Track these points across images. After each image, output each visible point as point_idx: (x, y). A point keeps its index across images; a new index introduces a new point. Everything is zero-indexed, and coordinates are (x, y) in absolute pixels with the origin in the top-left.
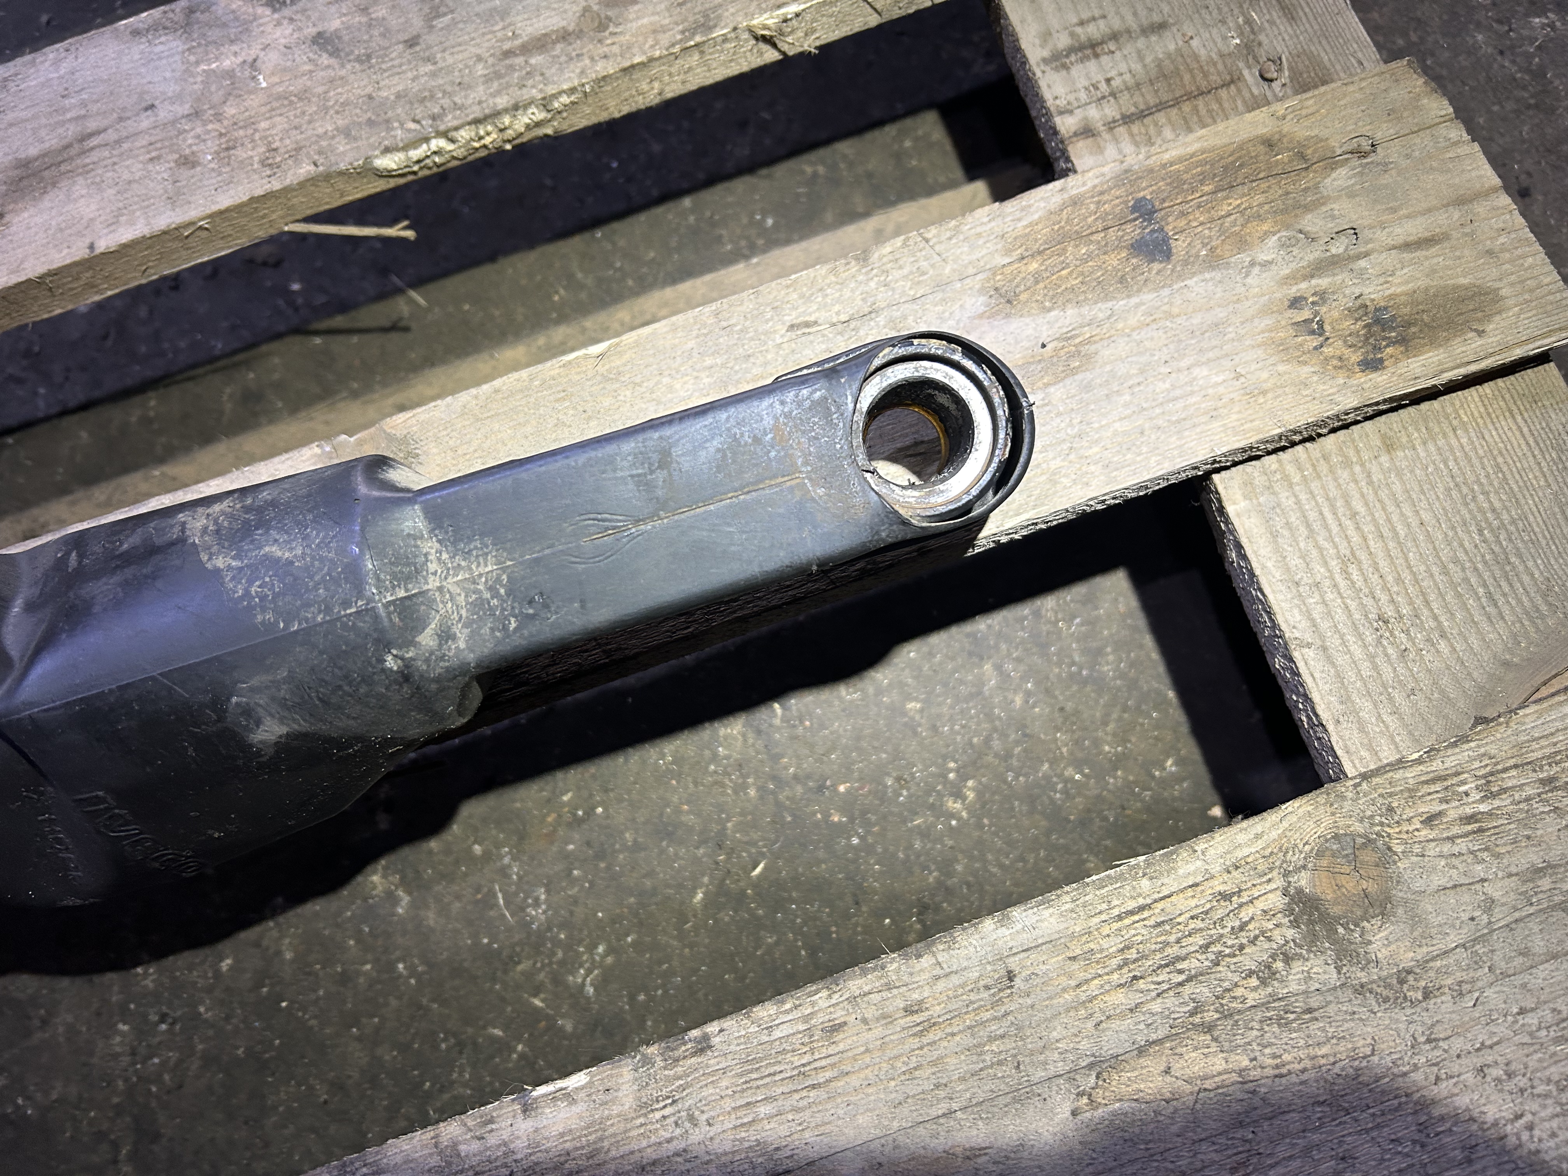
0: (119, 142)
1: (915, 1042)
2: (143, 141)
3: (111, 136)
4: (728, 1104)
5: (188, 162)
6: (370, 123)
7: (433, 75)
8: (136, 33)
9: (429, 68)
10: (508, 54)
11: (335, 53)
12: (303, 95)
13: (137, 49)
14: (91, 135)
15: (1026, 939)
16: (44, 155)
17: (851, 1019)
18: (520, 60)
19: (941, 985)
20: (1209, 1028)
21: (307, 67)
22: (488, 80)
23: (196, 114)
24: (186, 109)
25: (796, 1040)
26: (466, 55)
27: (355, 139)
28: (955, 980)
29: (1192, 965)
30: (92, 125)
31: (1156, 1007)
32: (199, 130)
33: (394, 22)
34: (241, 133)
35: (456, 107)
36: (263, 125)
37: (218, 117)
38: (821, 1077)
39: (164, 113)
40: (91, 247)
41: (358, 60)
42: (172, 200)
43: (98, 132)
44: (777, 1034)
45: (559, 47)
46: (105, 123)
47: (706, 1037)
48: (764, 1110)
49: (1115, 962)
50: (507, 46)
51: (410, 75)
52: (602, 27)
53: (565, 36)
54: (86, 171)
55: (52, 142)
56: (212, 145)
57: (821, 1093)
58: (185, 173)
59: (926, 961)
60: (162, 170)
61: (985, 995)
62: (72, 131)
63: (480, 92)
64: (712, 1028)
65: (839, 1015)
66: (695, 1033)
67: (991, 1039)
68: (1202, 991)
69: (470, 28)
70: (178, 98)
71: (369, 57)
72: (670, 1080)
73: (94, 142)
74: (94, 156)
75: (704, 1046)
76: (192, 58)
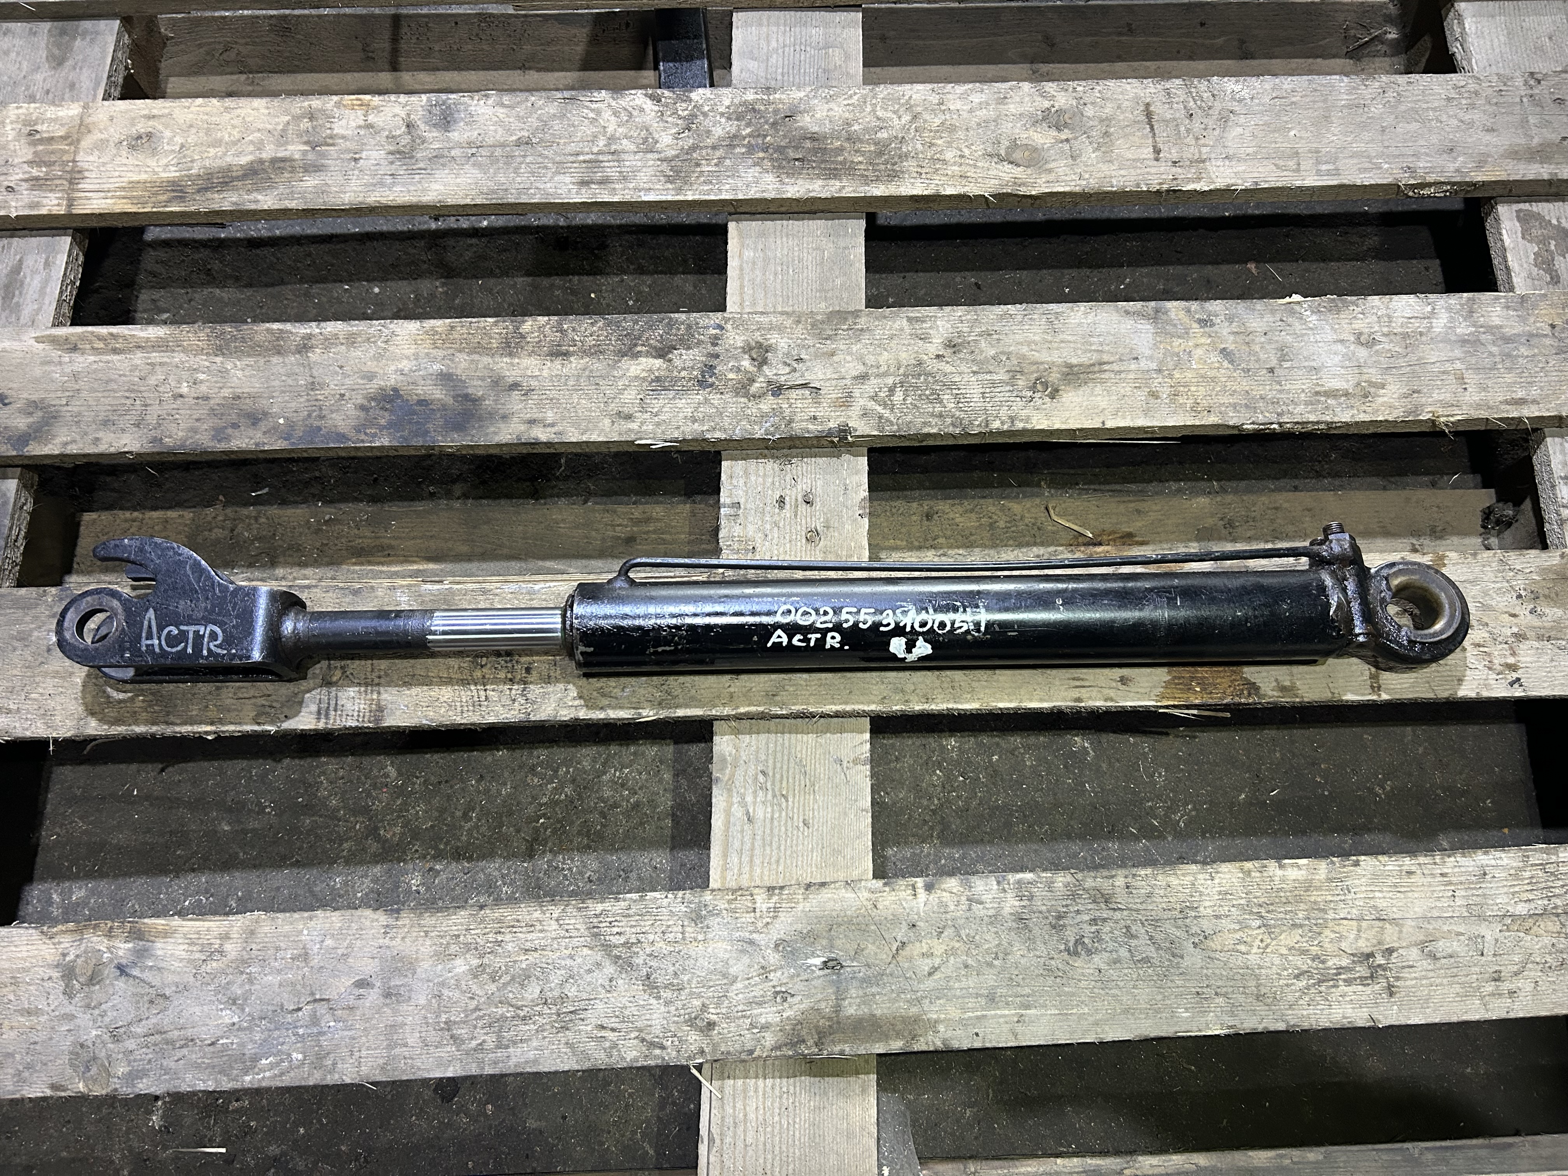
0: (1120, 372)
1: (1443, 888)
2: (1132, 376)
3: (1115, 367)
4: (1364, 888)
5: (1154, 395)
6: (1246, 406)
7: (1280, 391)
8: (1127, 313)
9: (1278, 387)
10: (1317, 393)
11: (1231, 362)
12: (1213, 379)
13: (1129, 324)
14: (1105, 363)
15: (1493, 862)
16: (1080, 365)
17: (1418, 872)
18: (1323, 399)
19: (1456, 870)
20: (1558, 915)
21: (1217, 365)
22: (1307, 404)
23: (1159, 371)
24: (1154, 366)
25: (1395, 873)
26: (1297, 387)
27: (1238, 412)
28: (1463, 869)
29: (1557, 891)
30: (1106, 358)
31: (1540, 902)
32: (1160, 380)
33: (1263, 356)
34: (1182, 389)
35: (1289, 412)
36: (1193, 389)
37: (1171, 376)
38: (1402, 890)
39: (1144, 364)
40: (1103, 423)
41: (1243, 370)
42: (1146, 412)
43: (1109, 363)
44: (1387, 868)
45: (1343, 398)
46: (1112, 359)
47: (1358, 861)
48: (1377, 894)
49: (1527, 881)
50: (1318, 389)
51: (1268, 387)
52: (1366, 396)
53: (1346, 394)
54: (1103, 382)
55: (1084, 359)
56: (1167, 390)
57: (1402, 896)
58: (1152, 401)
59: (1452, 859)
60: (1141, 395)
61: (1474, 878)
62: (1095, 357)
63: (1301, 408)
64: (1363, 858)
65: (1413, 868)
66: (1354, 858)
67: (1473, 895)
68: (1559, 902)
69: (1301, 373)
70: (1151, 358)
71: (1249, 370)
72: (1341, 873)
73: (1106, 367)
74: (1105, 376)
75: (1357, 864)
76: (1158, 339)
